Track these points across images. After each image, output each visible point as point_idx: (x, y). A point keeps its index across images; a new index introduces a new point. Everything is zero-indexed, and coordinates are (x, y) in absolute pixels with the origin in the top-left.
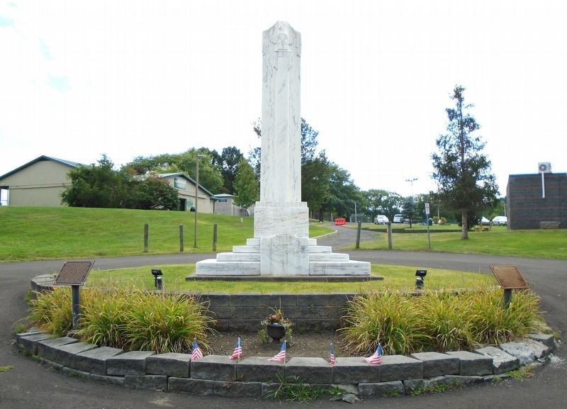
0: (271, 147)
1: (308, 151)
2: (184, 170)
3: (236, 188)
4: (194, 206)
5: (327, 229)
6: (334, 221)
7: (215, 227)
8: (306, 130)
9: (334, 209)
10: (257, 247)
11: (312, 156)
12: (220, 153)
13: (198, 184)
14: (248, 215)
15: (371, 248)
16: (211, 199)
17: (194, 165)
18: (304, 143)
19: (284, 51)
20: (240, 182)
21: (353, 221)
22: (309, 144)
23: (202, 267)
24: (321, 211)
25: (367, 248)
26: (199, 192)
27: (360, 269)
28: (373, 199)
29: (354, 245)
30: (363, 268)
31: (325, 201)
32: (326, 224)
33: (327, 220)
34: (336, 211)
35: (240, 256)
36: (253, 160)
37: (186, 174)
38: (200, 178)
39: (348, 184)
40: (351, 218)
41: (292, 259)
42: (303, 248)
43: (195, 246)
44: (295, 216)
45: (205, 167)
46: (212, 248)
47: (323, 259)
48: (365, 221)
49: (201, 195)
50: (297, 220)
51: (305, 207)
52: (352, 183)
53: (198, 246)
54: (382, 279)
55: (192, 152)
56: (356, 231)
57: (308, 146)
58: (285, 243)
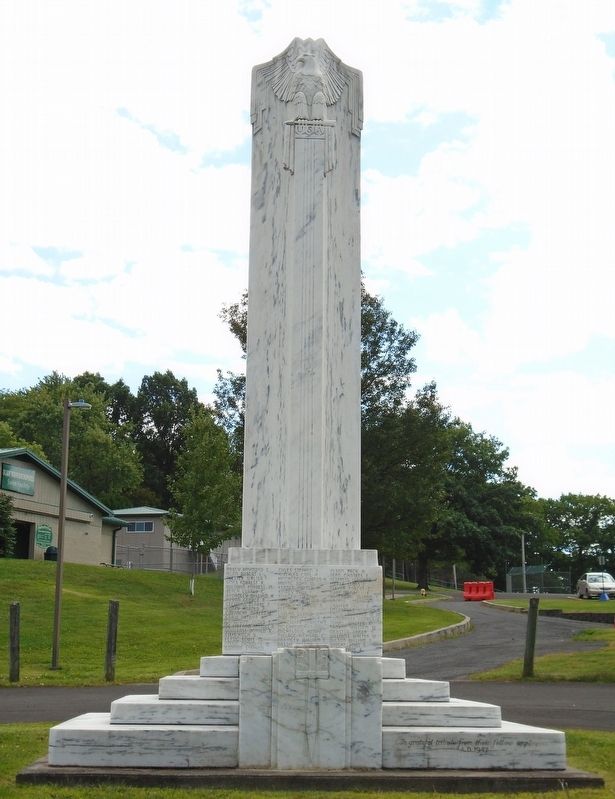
0: (274, 391)
1: (385, 389)
2: (30, 439)
3: (178, 495)
4: (54, 544)
5: (440, 611)
6: (461, 588)
7: (114, 608)
8: (381, 329)
9: (462, 552)
10: (231, 683)
11: (397, 403)
12: (134, 392)
13: (66, 480)
14: (211, 568)
15: (569, 674)
16: (106, 524)
17: (57, 423)
18: (374, 365)
19: (313, 123)
20: (190, 478)
21: (517, 588)
22: (387, 368)
23: (68, 740)
24: (423, 559)
25: (556, 674)
26: (70, 502)
27: (533, 753)
28: (573, 522)
29: (516, 665)
30: (544, 749)
31: (434, 531)
32: (437, 598)
33: (439, 584)
34: (467, 559)
35: (180, 708)
36: (228, 412)
37: (36, 451)
38: (75, 461)
39: (497, 479)
40: (509, 579)
41: (333, 718)
42: (365, 689)
43: (54, 666)
44: (342, 589)
45: (90, 430)
46: (101, 673)
47: (423, 720)
48: (550, 587)
49: (74, 510)
50: (349, 602)
51: (371, 564)
52: (511, 476)
53: (61, 663)
54: (598, 783)
55: (53, 384)
56: (525, 618)
57: (385, 374)
58: (310, 672)
